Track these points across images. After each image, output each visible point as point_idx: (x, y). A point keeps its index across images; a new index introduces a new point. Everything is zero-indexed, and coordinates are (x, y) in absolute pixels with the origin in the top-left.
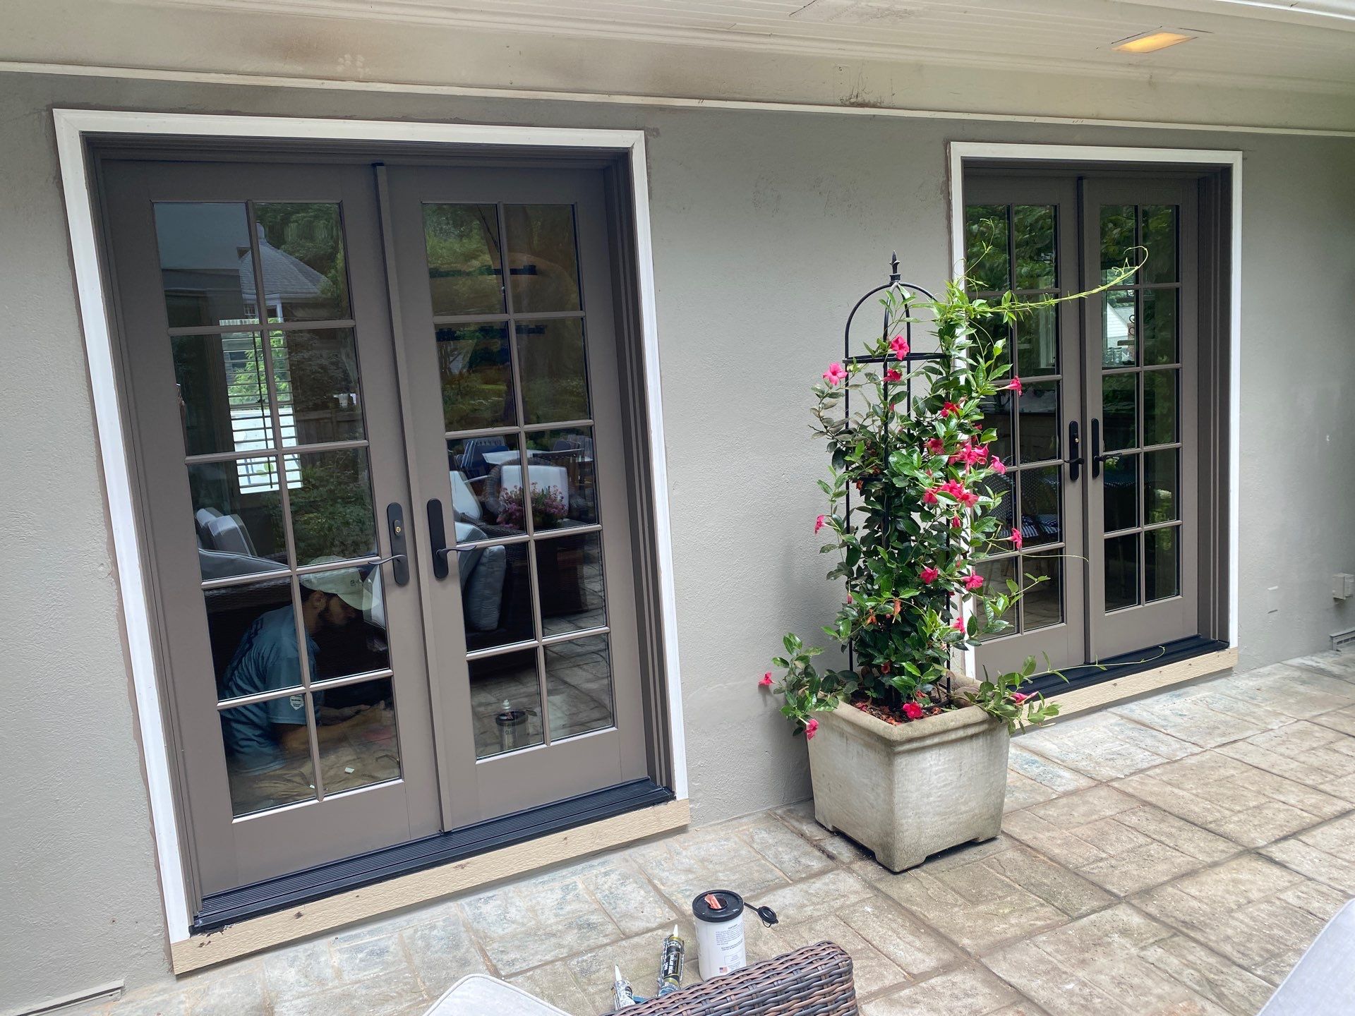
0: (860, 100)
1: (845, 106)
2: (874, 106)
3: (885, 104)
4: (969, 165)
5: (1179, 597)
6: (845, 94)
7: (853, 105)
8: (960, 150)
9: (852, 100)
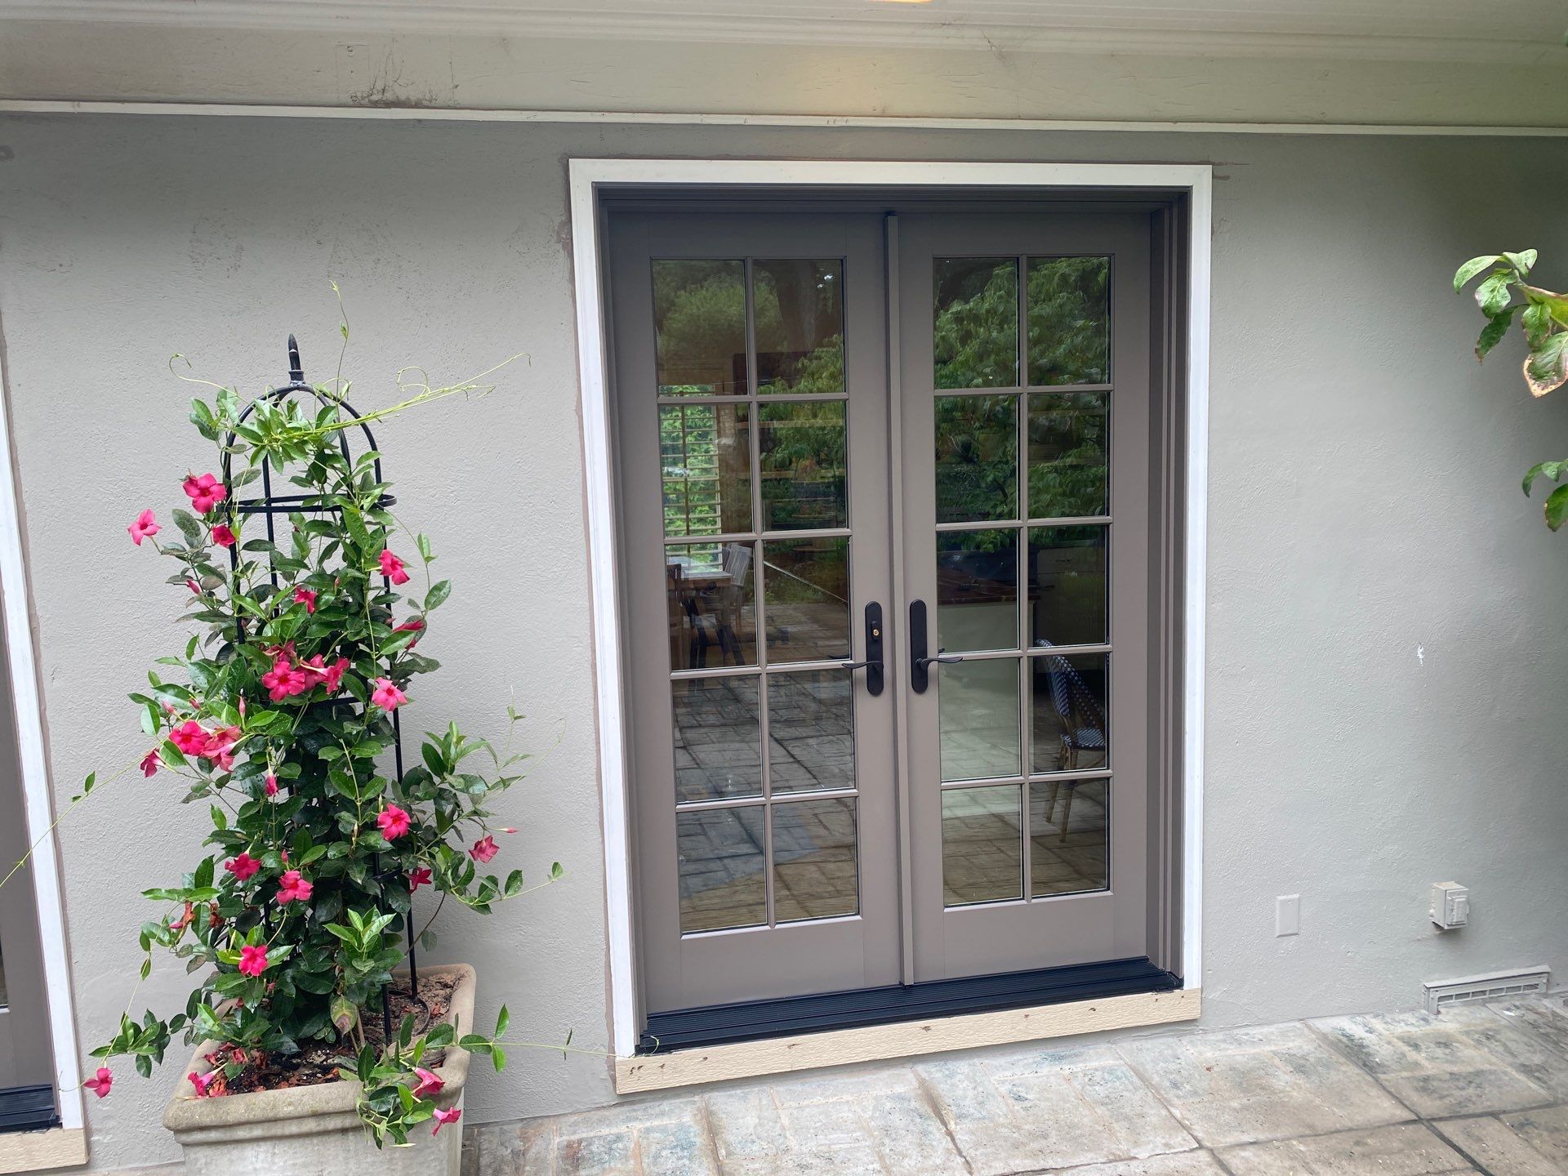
0: (389, 96)
1: (361, 106)
2: (417, 105)
3: (439, 102)
4: (608, 197)
5: (1109, 893)
6: (362, 89)
7: (375, 105)
8: (586, 174)
9: (375, 98)
